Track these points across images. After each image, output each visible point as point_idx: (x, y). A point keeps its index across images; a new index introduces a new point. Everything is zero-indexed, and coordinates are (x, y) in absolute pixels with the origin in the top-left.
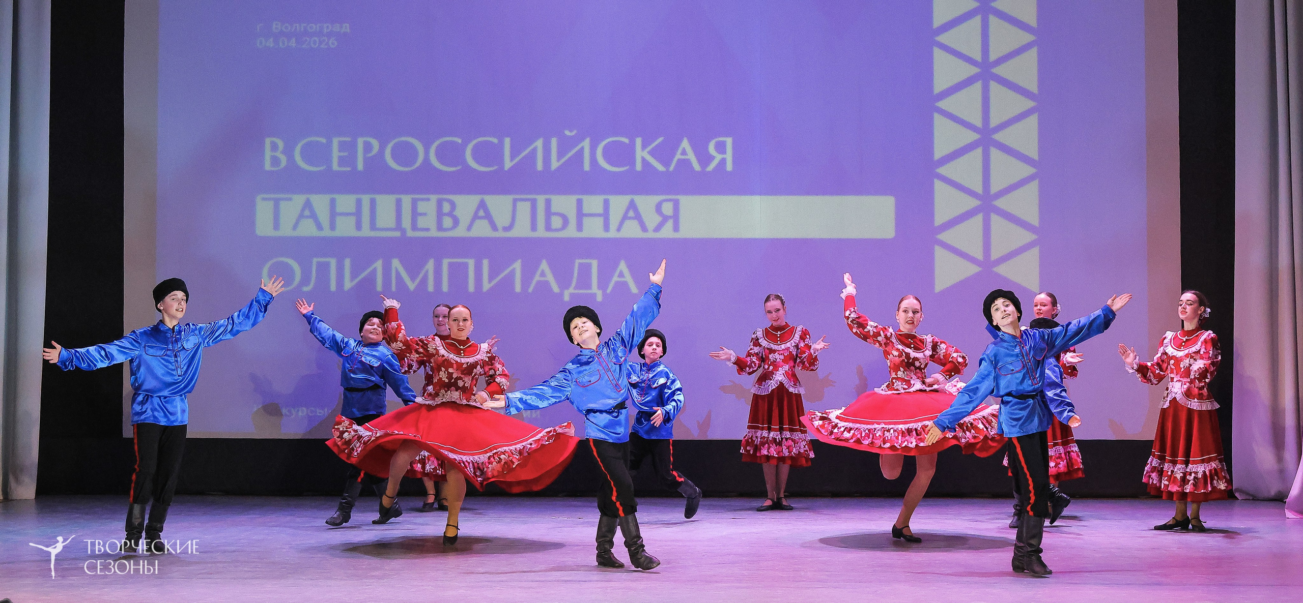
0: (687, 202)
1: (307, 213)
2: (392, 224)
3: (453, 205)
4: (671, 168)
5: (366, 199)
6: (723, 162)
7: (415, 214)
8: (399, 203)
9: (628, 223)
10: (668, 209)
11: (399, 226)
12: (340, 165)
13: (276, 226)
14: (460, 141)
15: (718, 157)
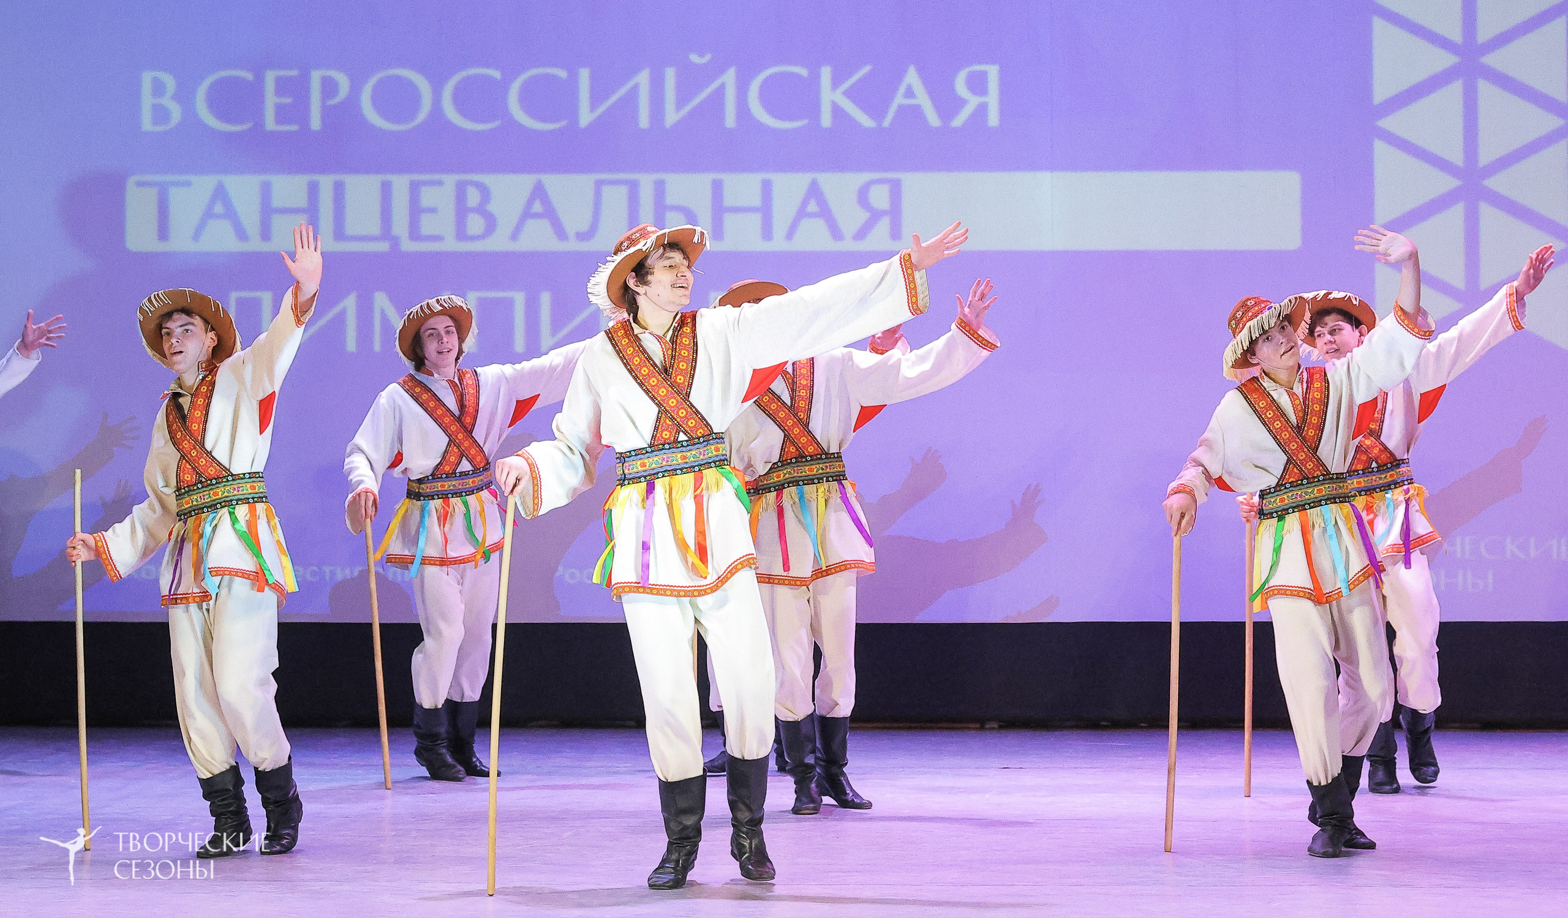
0: (914, 183)
1: (219, 208)
2: (375, 229)
3: (485, 193)
4: (887, 123)
5: (326, 182)
6: (982, 109)
7: (416, 211)
8: (386, 188)
9: (806, 224)
10: (880, 197)
11: (386, 232)
12: (278, 121)
13: (163, 232)
14: (496, 74)
15: (973, 101)
